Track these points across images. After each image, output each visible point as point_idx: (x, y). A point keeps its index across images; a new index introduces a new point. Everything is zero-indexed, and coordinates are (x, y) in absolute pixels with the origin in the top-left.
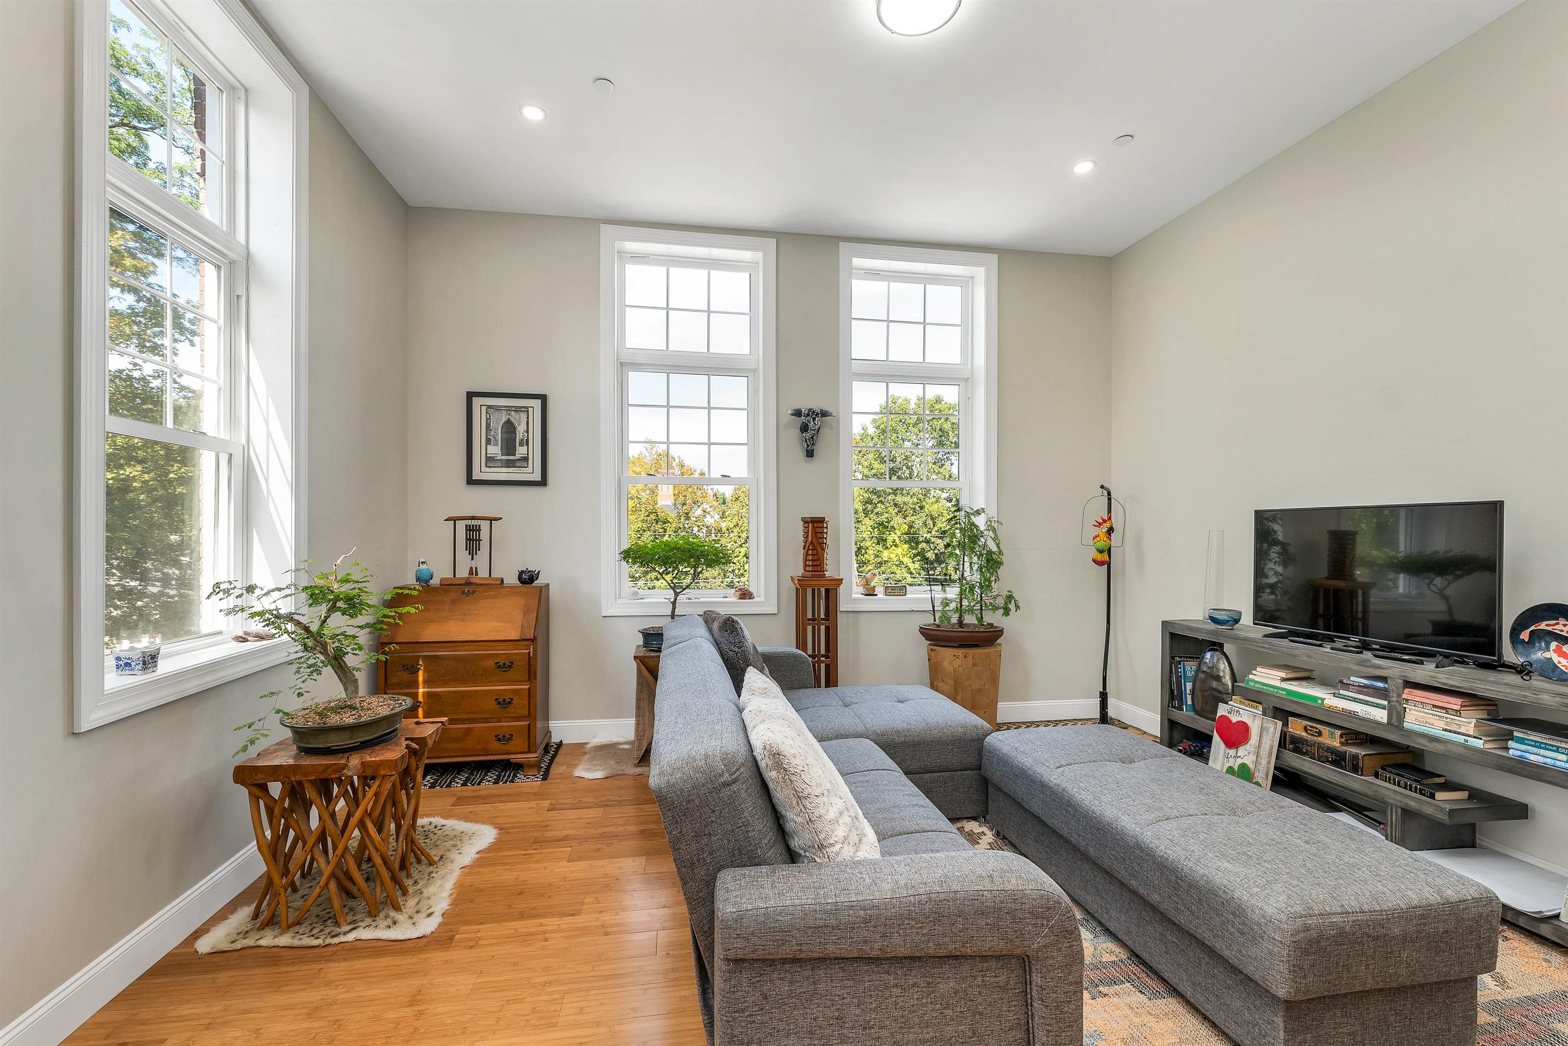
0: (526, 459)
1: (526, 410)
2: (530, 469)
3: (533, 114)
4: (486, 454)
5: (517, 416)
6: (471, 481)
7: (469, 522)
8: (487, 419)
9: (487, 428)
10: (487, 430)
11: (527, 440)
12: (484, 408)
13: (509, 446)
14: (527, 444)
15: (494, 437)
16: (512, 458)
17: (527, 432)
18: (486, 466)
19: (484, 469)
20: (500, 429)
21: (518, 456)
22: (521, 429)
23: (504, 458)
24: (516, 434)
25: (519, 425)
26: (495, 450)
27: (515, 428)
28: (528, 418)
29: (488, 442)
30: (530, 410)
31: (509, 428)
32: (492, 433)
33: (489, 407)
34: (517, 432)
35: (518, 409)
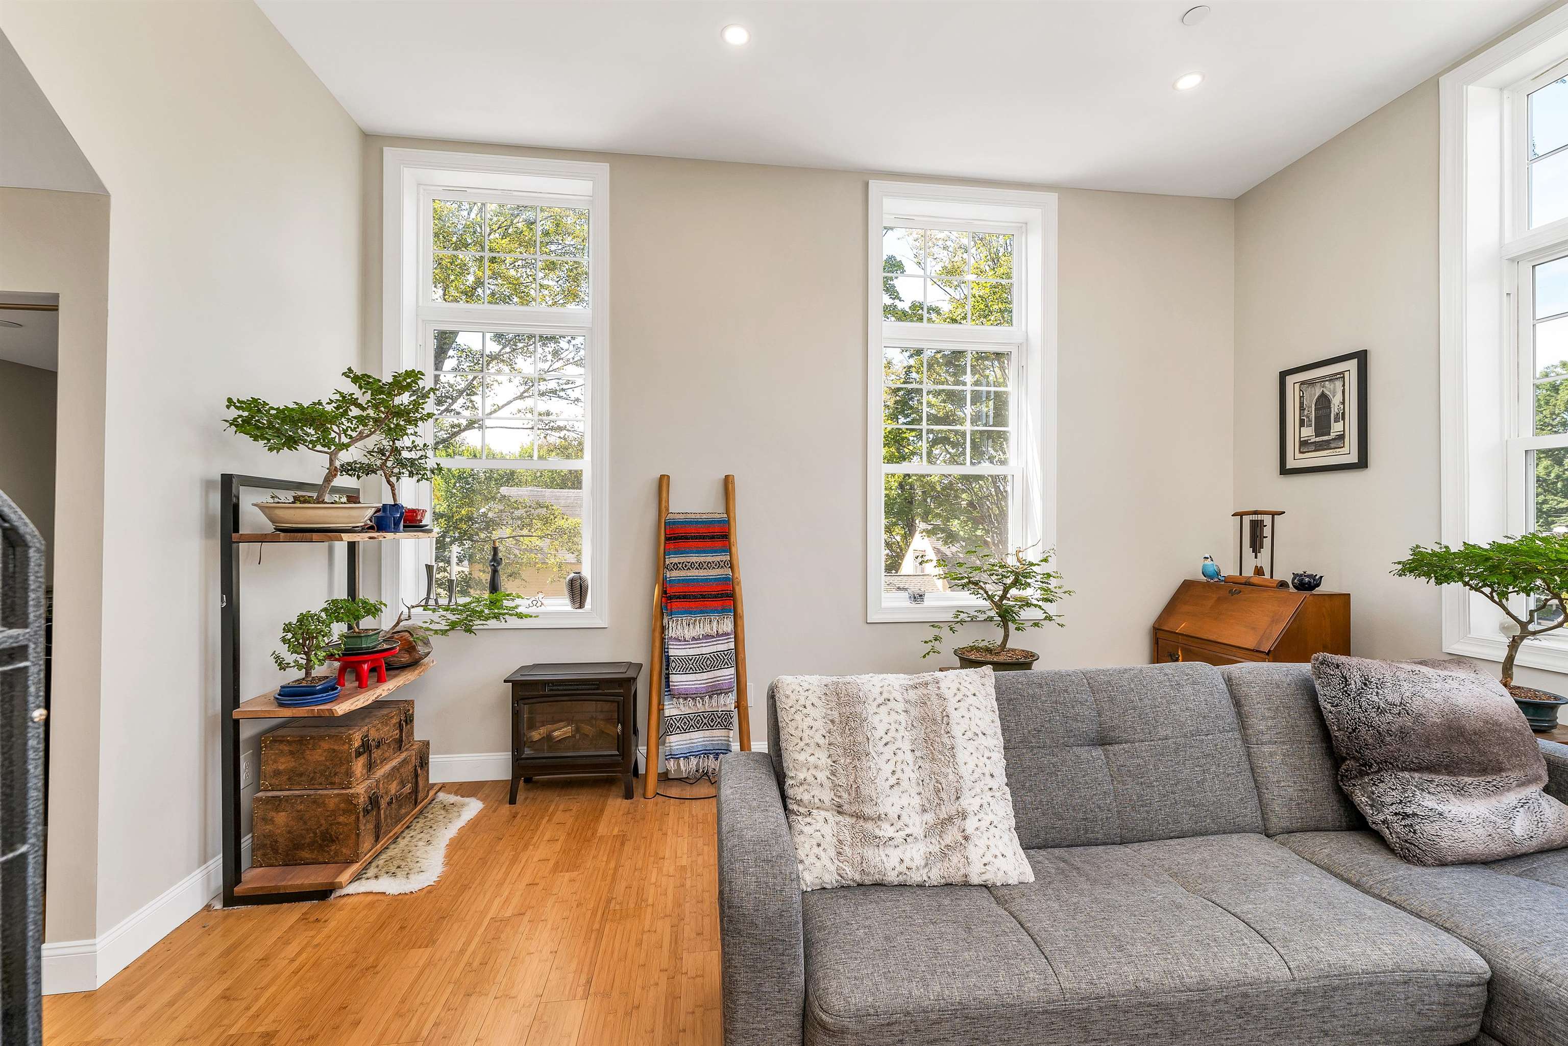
0: (1341, 437)
1: (1341, 376)
2: (1346, 450)
3: (1189, 82)
4: (1300, 438)
5: (1332, 387)
6: (1285, 471)
7: (1255, 517)
8: (1300, 397)
9: (1300, 407)
10: (1300, 410)
11: (1343, 414)
12: (1297, 386)
13: (1322, 426)
14: (1343, 419)
15: (1308, 417)
16: (1326, 438)
17: (1343, 403)
18: (1300, 452)
19: (1298, 455)
20: (1313, 406)
21: (1333, 435)
22: (1336, 401)
23: (1318, 439)
24: (1330, 408)
25: (1334, 397)
26: (1308, 432)
27: (1329, 401)
28: (1344, 385)
29: (1302, 423)
30: (1347, 374)
31: (1324, 402)
32: (1306, 412)
33: (1303, 383)
34: (1332, 406)
35: (1332, 378)
